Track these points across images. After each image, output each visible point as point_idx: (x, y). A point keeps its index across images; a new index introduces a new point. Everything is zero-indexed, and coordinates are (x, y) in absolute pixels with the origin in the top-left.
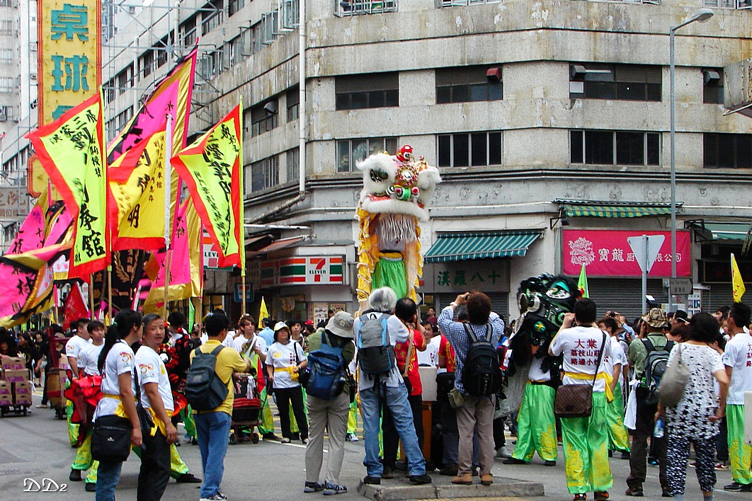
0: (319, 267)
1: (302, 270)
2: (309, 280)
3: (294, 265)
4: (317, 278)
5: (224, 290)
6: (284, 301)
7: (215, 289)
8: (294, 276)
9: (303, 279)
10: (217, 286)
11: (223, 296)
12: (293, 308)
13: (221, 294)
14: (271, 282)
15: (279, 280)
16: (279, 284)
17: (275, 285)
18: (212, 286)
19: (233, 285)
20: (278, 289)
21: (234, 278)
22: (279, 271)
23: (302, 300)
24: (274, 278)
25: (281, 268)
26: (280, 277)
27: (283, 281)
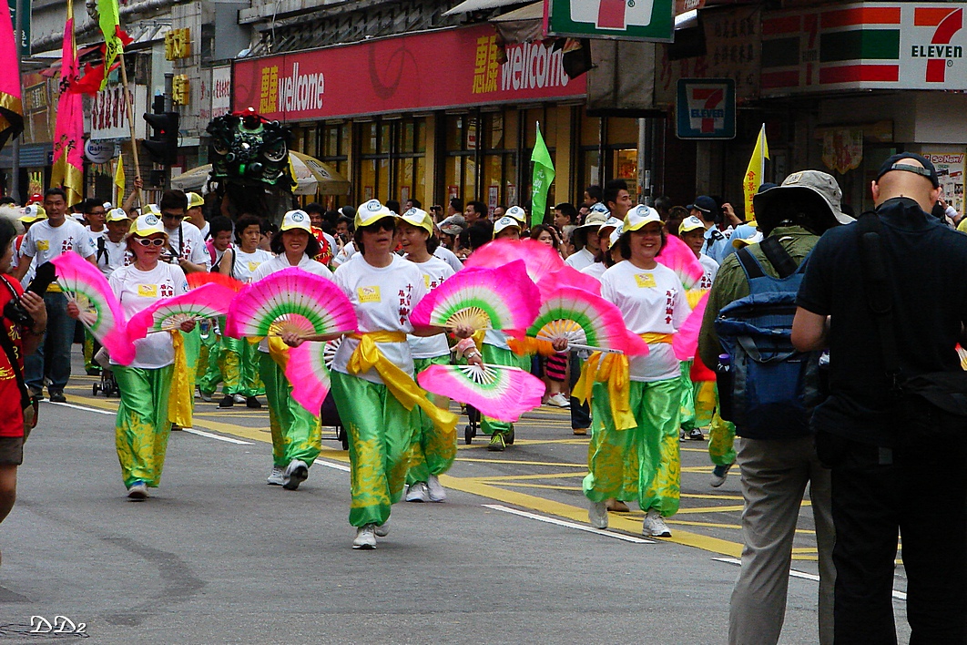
0: (942, 36)
1: (889, 44)
2: (911, 75)
3: (865, 27)
4: (936, 71)
5: (644, 99)
6: (829, 140)
7: (616, 99)
8: (864, 62)
9: (892, 73)
10: (624, 87)
11: (642, 120)
12: (855, 163)
13: (635, 113)
14: (792, 79)
15: (816, 76)
16: (817, 86)
17: (803, 88)
18: (607, 87)
19: (674, 84)
20: (812, 103)
21: (676, 64)
22: (817, 46)
23: (887, 137)
24: (802, 69)
25: (823, 36)
26: (818, 65)
27: (828, 76)
